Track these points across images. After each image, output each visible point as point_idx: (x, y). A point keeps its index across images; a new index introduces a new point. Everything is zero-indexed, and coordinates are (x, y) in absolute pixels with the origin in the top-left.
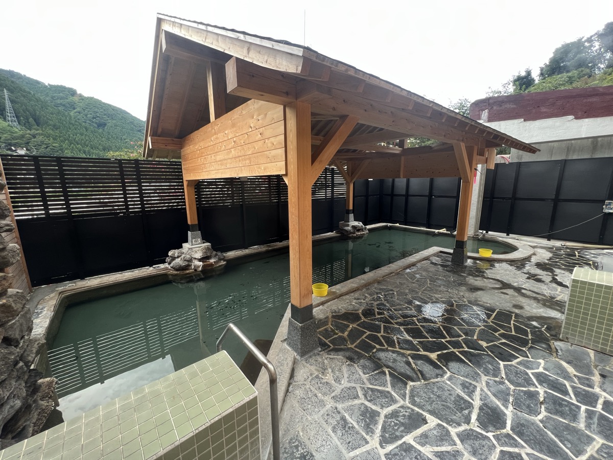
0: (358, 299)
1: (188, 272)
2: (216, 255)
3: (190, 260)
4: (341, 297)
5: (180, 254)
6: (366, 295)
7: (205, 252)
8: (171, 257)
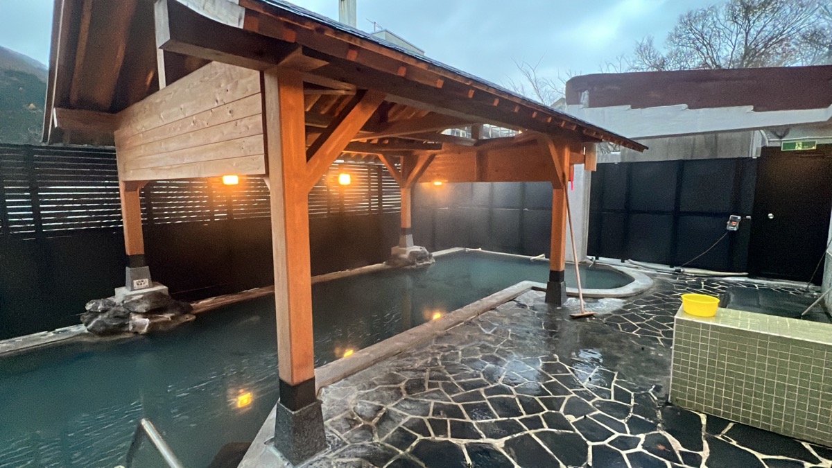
1: (120, 336)
2: (177, 304)
3: (127, 316)
5: (107, 307)
7: (155, 302)
8: (91, 312)
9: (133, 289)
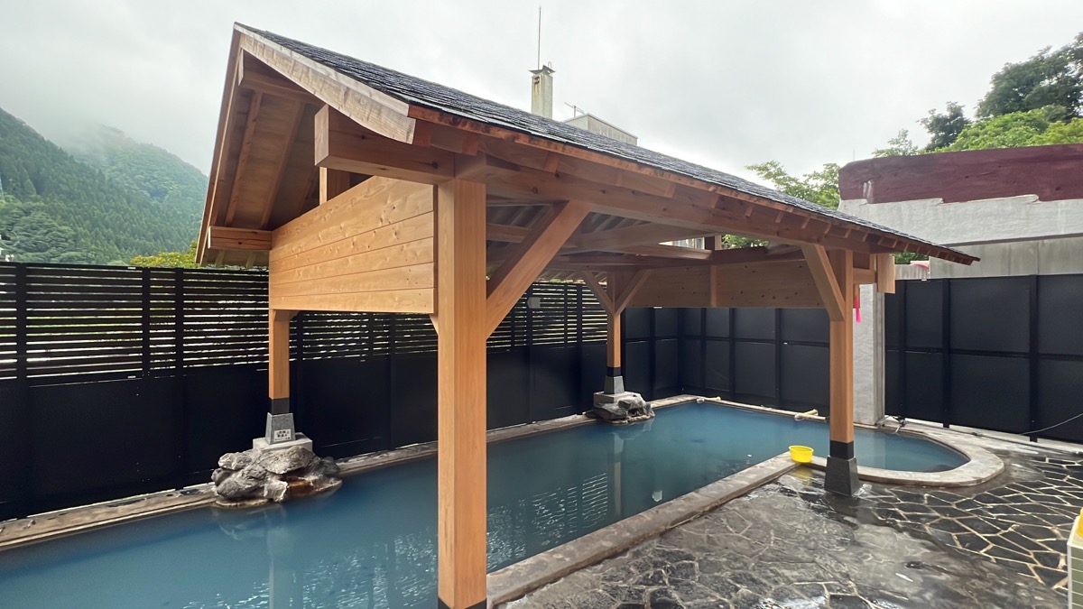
0: (611, 579)
1: (253, 503)
2: (321, 464)
3: (262, 478)
4: (575, 574)
5: (242, 464)
6: (632, 569)
7: (297, 460)
8: (224, 469)
9: (272, 443)
